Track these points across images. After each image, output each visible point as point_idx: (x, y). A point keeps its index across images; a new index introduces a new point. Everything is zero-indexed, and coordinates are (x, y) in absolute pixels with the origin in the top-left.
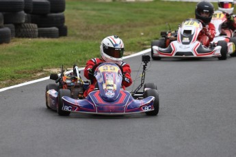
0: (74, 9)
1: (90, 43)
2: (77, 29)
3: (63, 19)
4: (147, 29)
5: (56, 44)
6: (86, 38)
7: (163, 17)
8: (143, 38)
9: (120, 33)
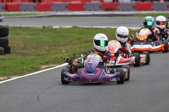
0: (15, 34)
1: (27, 58)
2: (18, 49)
3: (7, 41)
4: (67, 47)
5: (2, 59)
6: (24, 54)
7: (79, 39)
8: (65, 54)
9: (48, 51)
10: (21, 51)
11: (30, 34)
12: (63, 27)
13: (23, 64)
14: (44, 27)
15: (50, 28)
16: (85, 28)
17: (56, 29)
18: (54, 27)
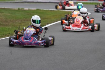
10: (3, 23)
11: (9, 13)
12: (31, 9)
13: (4, 31)
14: (19, 9)
15: (23, 9)
16: (44, 10)
17: (26, 10)
18: (25, 9)
